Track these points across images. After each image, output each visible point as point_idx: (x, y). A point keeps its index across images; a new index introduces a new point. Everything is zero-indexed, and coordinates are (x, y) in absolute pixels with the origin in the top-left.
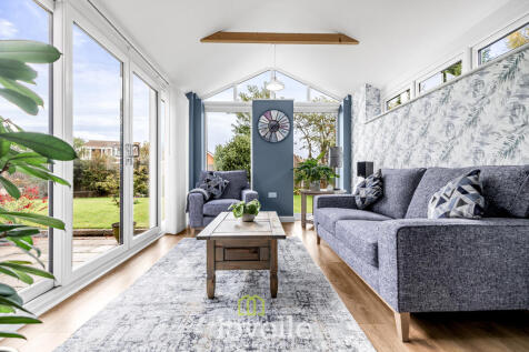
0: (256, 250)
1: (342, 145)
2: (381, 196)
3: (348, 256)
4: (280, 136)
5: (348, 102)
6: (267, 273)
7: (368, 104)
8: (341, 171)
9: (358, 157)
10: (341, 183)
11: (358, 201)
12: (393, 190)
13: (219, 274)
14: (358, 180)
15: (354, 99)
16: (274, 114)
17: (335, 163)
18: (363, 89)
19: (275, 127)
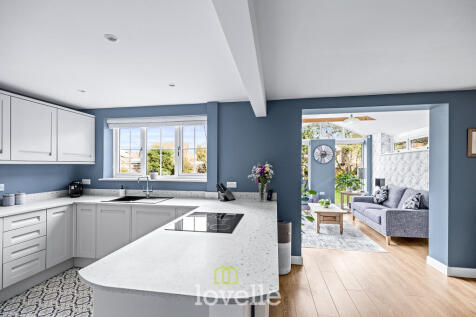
0: (335, 217)
1: (366, 166)
2: (386, 199)
3: (369, 222)
4: (327, 160)
5: (370, 139)
6: (339, 225)
7: (382, 144)
8: (365, 181)
9: (376, 176)
10: (365, 189)
11: (375, 200)
12: (392, 196)
13: (321, 225)
14: (376, 189)
15: (374, 139)
16: (324, 148)
17: (362, 177)
18: (379, 135)
19: (324, 155)
